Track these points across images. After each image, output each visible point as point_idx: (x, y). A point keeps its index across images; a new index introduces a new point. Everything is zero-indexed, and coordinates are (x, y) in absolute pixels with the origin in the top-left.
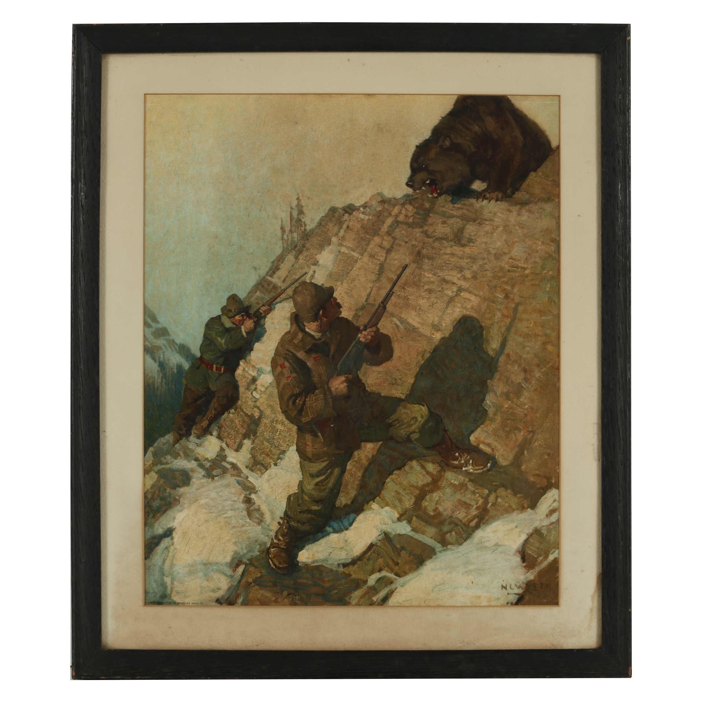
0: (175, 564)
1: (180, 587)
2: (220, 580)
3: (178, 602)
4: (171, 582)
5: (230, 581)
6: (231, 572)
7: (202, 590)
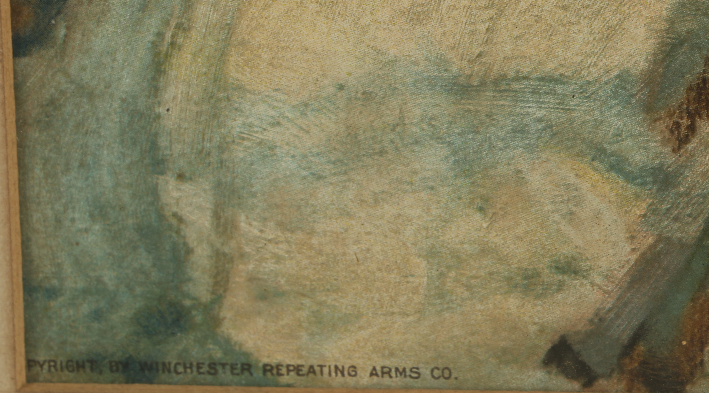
0: (240, 88)
1: (281, 249)
2: (579, 201)
3: (273, 361)
4: (216, 216)
5: (653, 210)
6: (655, 146)
7: (442, 275)
